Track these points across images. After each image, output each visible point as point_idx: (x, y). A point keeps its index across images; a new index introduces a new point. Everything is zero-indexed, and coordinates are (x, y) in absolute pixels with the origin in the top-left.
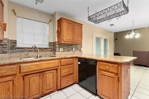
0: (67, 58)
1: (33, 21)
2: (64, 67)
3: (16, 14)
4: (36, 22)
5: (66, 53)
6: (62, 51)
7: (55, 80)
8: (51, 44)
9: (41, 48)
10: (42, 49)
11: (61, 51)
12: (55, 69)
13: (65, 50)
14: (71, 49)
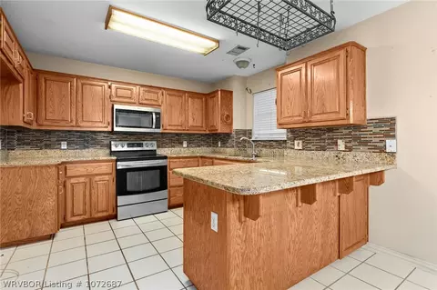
3: (251, 91)
5: (309, 154)
6: (301, 147)
11: (296, 147)
13: (309, 146)
14: (329, 144)
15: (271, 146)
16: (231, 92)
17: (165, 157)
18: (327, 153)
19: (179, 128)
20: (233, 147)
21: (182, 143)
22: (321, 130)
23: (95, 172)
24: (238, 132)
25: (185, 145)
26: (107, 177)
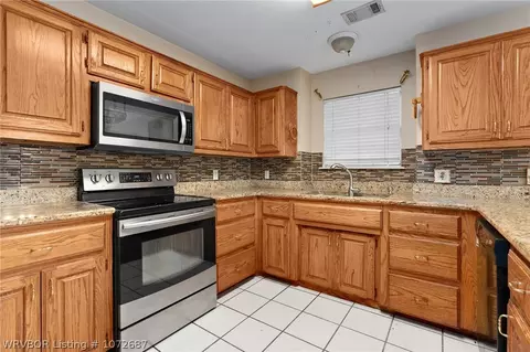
0: (422, 209)
1: (355, 98)
2: (404, 237)
3: (320, 96)
4: (363, 97)
5: (467, 189)
6: (447, 180)
7: (369, 267)
8: (409, 155)
9: (376, 170)
10: (377, 173)
11: (437, 179)
12: (371, 236)
13: (464, 177)
14: (506, 175)
15: (360, 178)
16: (296, 93)
17: (211, 202)
18: (504, 190)
19: (218, 146)
20: (298, 179)
21: (211, 173)
22: (490, 153)
23: (55, 254)
24: (307, 156)
25: (216, 177)
26: (91, 262)
